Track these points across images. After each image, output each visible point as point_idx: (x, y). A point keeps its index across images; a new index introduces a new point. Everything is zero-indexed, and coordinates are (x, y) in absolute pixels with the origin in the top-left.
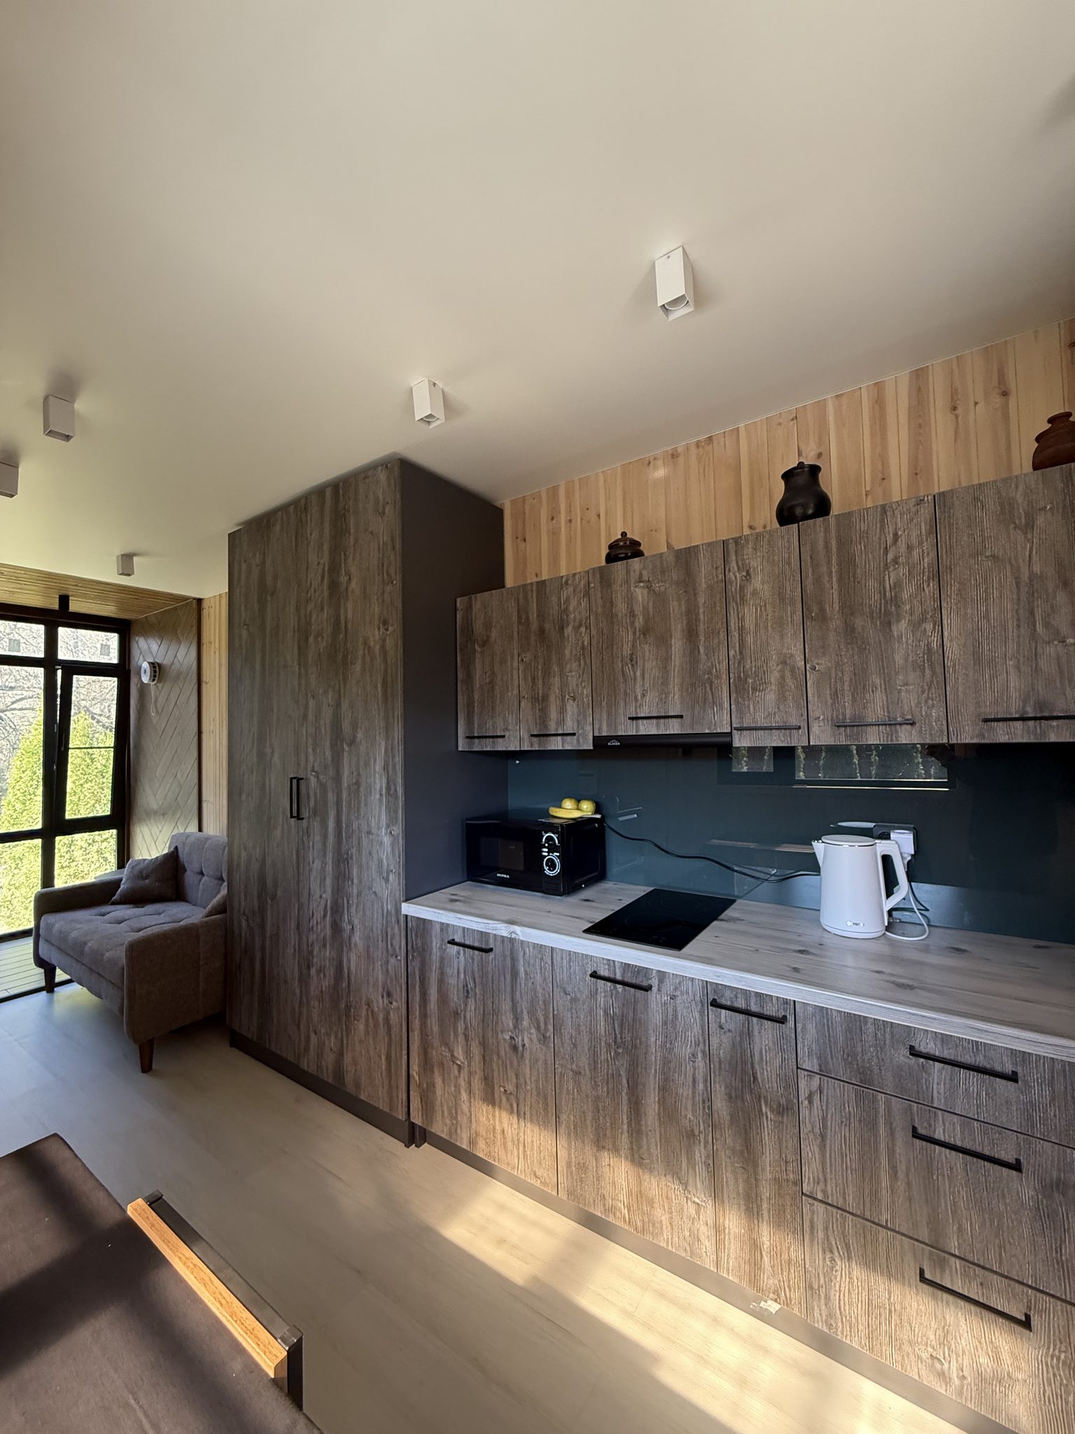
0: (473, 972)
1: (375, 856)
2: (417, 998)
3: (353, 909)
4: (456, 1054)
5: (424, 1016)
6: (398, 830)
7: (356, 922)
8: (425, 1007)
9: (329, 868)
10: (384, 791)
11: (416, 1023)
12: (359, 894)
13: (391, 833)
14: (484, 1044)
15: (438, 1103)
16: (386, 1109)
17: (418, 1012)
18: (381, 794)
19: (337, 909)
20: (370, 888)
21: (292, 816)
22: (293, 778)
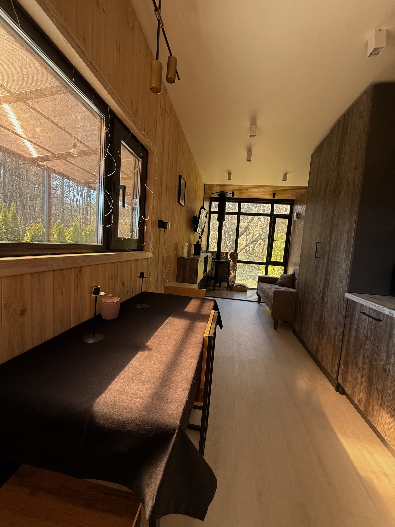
0: (371, 329)
1: (339, 272)
2: (347, 334)
3: (329, 293)
4: (358, 362)
5: (348, 342)
6: (349, 262)
7: (329, 298)
8: (350, 339)
9: (323, 276)
10: (346, 245)
11: (345, 344)
12: (332, 287)
13: (346, 263)
14: (371, 362)
15: (349, 379)
17: (346, 340)
18: (344, 247)
19: (324, 292)
20: (335, 285)
21: (316, 257)
22: (317, 242)
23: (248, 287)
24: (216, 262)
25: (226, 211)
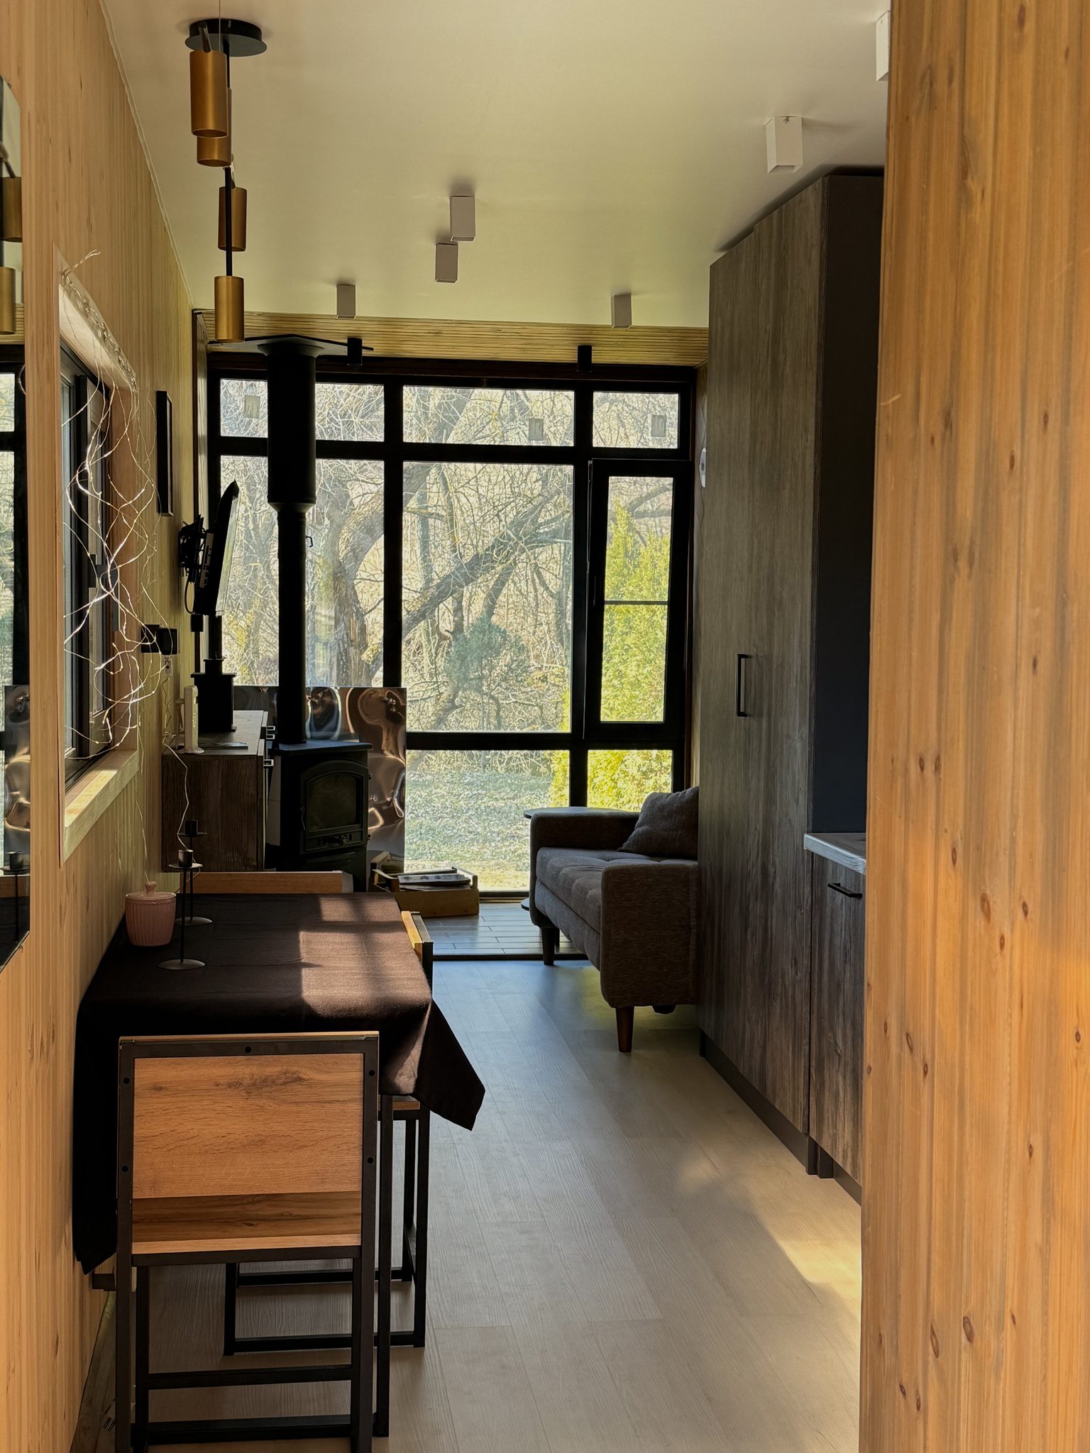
1: (791, 768)
2: (818, 968)
3: (776, 846)
4: (837, 1039)
5: (820, 991)
6: (806, 731)
7: (777, 863)
8: (821, 979)
9: (762, 784)
10: (798, 677)
11: (815, 1003)
12: (780, 824)
13: (801, 736)
15: (826, 1108)
16: (791, 1120)
17: (817, 988)
18: (797, 682)
19: (766, 846)
20: (787, 815)
21: (740, 714)
22: (741, 656)
23: (482, 887)
24: (283, 754)
25: (318, 437)
